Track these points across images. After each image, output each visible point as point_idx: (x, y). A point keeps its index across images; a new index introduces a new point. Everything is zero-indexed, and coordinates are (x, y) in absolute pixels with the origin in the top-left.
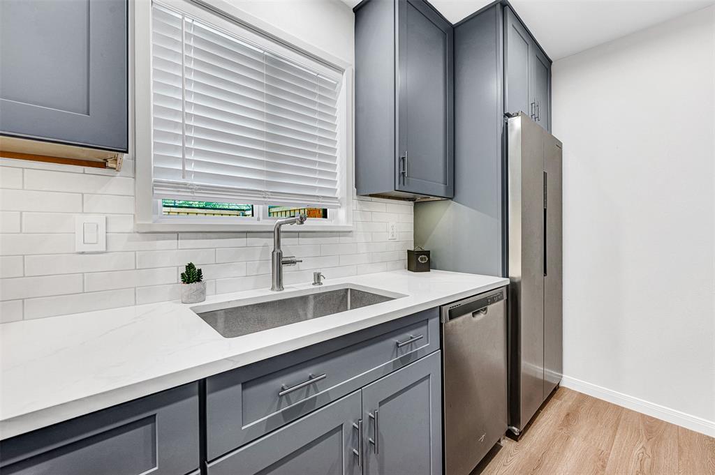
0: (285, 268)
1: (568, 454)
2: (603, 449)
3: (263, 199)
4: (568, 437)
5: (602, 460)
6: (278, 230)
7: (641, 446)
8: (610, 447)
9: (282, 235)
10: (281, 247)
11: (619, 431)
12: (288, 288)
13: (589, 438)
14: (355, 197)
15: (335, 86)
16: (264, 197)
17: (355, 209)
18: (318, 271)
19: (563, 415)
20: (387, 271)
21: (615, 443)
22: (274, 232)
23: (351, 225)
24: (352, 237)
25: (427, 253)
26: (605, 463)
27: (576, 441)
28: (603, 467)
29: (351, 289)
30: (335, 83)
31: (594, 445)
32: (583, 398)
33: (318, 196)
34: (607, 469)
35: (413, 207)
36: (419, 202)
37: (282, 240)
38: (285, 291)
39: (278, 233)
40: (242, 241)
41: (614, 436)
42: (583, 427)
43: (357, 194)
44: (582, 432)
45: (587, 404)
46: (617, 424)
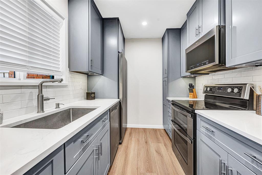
0: (45, 102)
1: (132, 142)
2: (138, 138)
3: (27, 70)
4: (131, 139)
6: (41, 85)
7: (144, 135)
9: (43, 87)
10: (43, 93)
12: (46, 111)
14: (69, 72)
15: (59, 24)
16: (28, 69)
17: (68, 76)
18: (58, 102)
19: (129, 134)
20: (79, 101)
22: (39, 86)
23: (67, 83)
24: (68, 88)
25: (94, 93)
26: (139, 141)
27: (133, 139)
28: (139, 142)
29: (72, 108)
30: (59, 22)
31: (136, 138)
32: (132, 128)
33: (53, 70)
35: (87, 77)
36: (89, 75)
37: (43, 89)
38: (45, 112)
39: (41, 87)
40: (18, 91)
41: (139, 135)
42: (133, 135)
43: (69, 71)
44: (134, 136)
45: (133, 130)
46: (139, 132)
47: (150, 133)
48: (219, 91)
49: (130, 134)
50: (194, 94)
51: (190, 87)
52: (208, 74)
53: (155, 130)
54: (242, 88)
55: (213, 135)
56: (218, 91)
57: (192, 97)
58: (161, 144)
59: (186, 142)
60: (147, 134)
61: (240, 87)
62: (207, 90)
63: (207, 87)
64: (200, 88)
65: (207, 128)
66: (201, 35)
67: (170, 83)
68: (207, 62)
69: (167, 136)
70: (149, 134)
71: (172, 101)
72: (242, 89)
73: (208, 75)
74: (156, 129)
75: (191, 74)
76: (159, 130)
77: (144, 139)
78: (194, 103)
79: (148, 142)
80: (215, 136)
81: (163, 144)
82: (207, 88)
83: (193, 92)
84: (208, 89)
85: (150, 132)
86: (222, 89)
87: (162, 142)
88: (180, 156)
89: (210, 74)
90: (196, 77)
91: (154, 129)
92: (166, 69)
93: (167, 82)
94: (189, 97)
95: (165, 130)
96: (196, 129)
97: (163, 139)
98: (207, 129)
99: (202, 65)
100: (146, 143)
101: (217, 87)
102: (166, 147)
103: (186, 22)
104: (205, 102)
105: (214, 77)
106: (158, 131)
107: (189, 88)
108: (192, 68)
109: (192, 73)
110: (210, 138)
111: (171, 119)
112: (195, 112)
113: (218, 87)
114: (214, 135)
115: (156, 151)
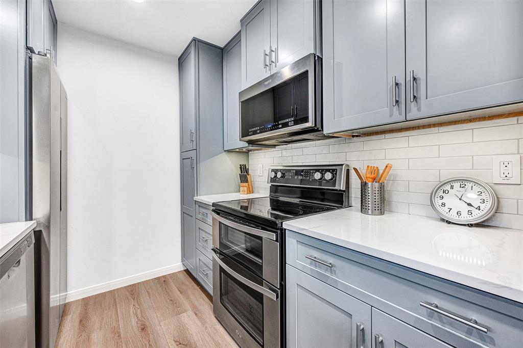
2: (114, 325)
4: (89, 337)
5: (116, 333)
7: (132, 306)
8: (117, 321)
11: (118, 306)
13: (103, 325)
19: (77, 323)
21: (119, 315)
26: (119, 333)
27: (95, 334)
28: (119, 336)
31: (108, 327)
34: (122, 336)
41: (117, 312)
42: (95, 320)
44: (97, 325)
45: (91, 303)
46: (115, 302)
47: (149, 296)
48: (298, 178)
49: (81, 321)
50: (249, 185)
51: (242, 173)
52: (274, 146)
53: (163, 282)
54: (336, 172)
55: (332, 273)
56: (296, 178)
57: (246, 192)
58: (184, 315)
59: (259, 297)
60: (142, 300)
61: (334, 170)
62: (276, 177)
63: (276, 171)
64: (259, 173)
65: (315, 258)
66: (276, 67)
67: (201, 164)
68: (291, 121)
69: (196, 286)
70: (148, 298)
71: (214, 205)
72: (336, 174)
73: (274, 149)
74: (164, 277)
75: (249, 144)
76: (173, 276)
77: (134, 321)
78: (248, 204)
79: (147, 324)
80: (335, 274)
81: (190, 313)
82: (276, 173)
83: (246, 181)
84: (279, 175)
85: (150, 291)
86: (302, 174)
87: (188, 307)
88: (240, 331)
89: (276, 147)
90: (250, 152)
91: (158, 279)
92: (194, 131)
93: (195, 161)
94: (239, 192)
95: (187, 271)
96: (285, 263)
97: (188, 298)
98: (315, 261)
99: (280, 126)
100: (143, 329)
101: (294, 171)
102: (200, 318)
103: (239, 34)
104: (271, 199)
105: (284, 152)
106: (170, 280)
107: (240, 173)
108: (255, 133)
109: (250, 142)
110: (324, 279)
111: (212, 246)
112: (284, 227)
113: (297, 171)
114: (333, 271)
115: (176, 342)
